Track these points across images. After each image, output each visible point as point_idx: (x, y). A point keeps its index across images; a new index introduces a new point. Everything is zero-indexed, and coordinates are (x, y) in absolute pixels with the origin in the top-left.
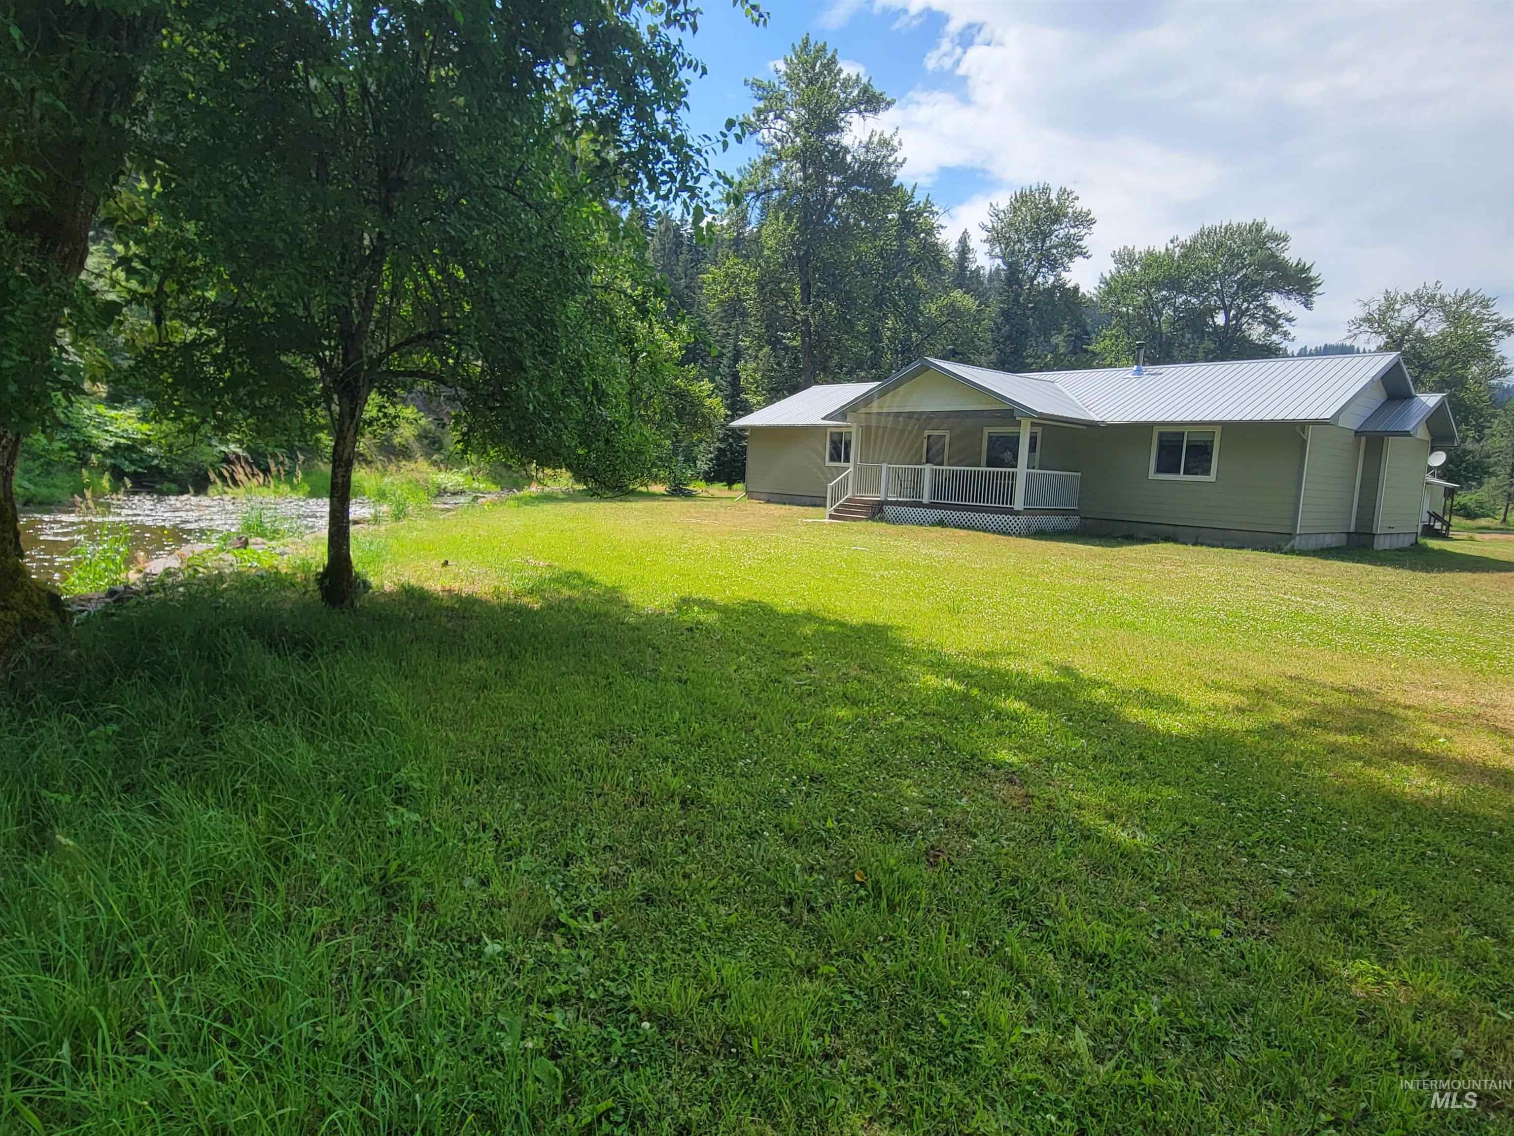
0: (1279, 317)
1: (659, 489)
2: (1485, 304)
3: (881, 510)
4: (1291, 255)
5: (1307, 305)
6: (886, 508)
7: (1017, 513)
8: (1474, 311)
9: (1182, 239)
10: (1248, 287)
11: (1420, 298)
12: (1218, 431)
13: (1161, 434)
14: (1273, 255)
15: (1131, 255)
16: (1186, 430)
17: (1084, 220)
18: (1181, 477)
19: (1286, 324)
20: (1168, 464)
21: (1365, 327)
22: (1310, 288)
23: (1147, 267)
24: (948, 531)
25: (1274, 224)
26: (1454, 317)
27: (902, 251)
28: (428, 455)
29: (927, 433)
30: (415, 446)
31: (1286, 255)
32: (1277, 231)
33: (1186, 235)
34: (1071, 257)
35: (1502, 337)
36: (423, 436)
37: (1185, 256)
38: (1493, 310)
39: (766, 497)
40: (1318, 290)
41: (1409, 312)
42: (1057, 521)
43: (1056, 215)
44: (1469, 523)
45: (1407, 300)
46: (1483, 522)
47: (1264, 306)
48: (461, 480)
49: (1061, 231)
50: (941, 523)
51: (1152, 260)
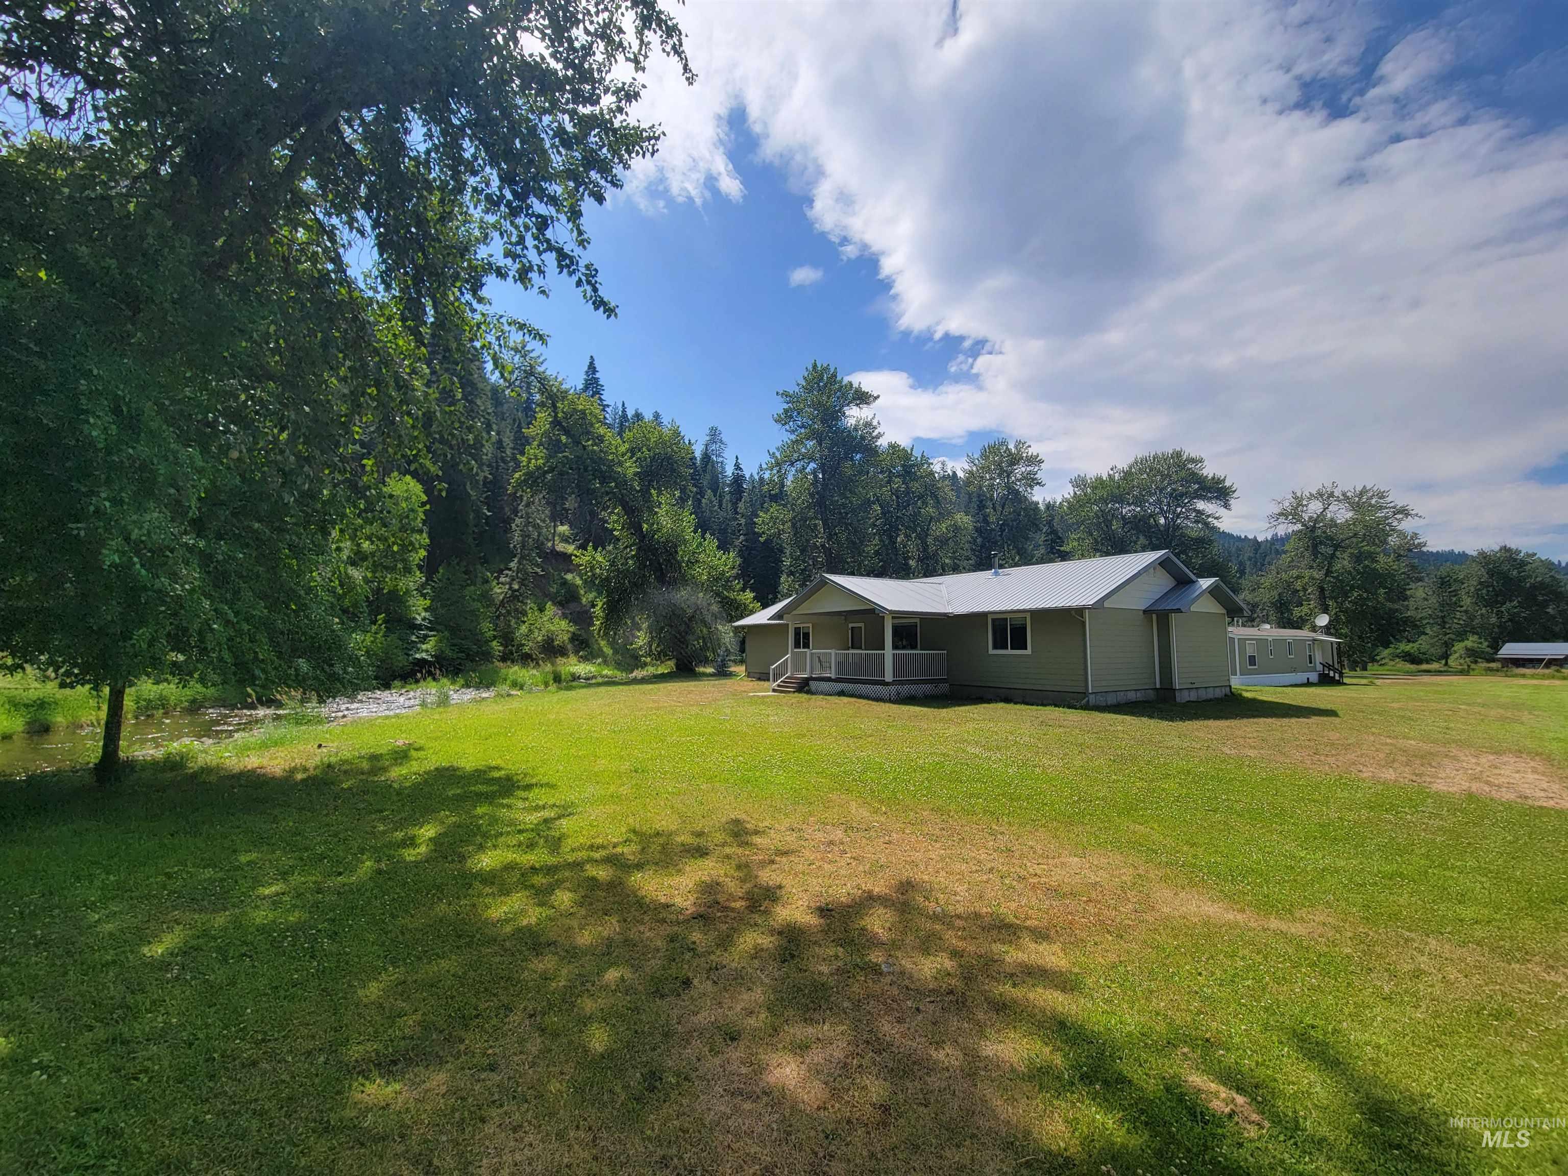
0: (1209, 516)
1: (710, 670)
2: (1381, 495)
3: (808, 684)
4: (1209, 470)
5: (1226, 506)
6: (811, 683)
7: (887, 684)
8: (1373, 502)
9: (1120, 467)
10: (1177, 498)
11: (1321, 495)
12: (1028, 616)
13: (993, 620)
14: (1194, 474)
15: (1084, 480)
16: (1008, 616)
17: (1035, 460)
18: (1009, 651)
19: (1215, 521)
20: (1000, 643)
21: (1282, 519)
22: (1228, 494)
23: (1094, 488)
24: (845, 700)
25: (1190, 451)
26: (1356, 506)
27: (908, 492)
28: (576, 652)
29: (851, 625)
30: (569, 646)
31: (1205, 472)
32: (1193, 455)
33: (1123, 463)
34: (1031, 487)
35: (1402, 519)
36: (574, 638)
37: (1124, 479)
38: (1389, 499)
39: (757, 676)
40: (1235, 495)
41: (1315, 507)
42: (927, 688)
43: (1015, 460)
44: (1413, 667)
45: (1312, 497)
46: (1425, 667)
47: (1195, 510)
48: (593, 669)
49: (1020, 470)
50: (841, 693)
51: (1099, 483)
